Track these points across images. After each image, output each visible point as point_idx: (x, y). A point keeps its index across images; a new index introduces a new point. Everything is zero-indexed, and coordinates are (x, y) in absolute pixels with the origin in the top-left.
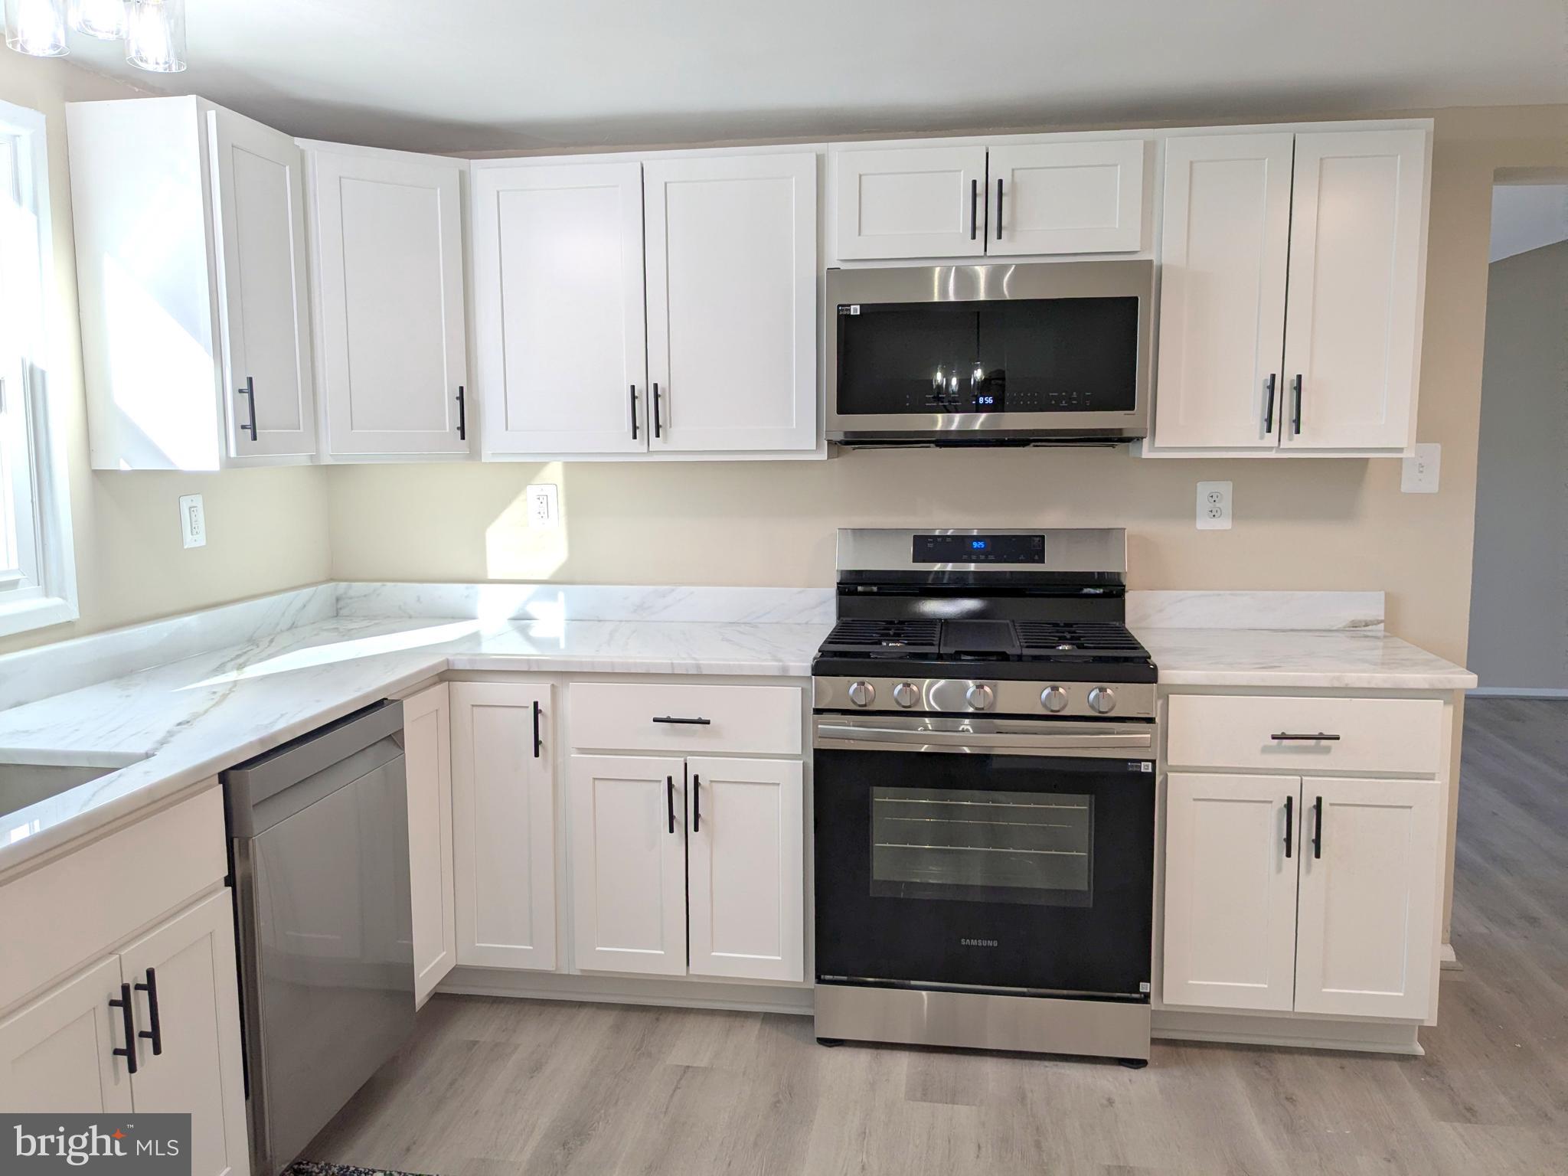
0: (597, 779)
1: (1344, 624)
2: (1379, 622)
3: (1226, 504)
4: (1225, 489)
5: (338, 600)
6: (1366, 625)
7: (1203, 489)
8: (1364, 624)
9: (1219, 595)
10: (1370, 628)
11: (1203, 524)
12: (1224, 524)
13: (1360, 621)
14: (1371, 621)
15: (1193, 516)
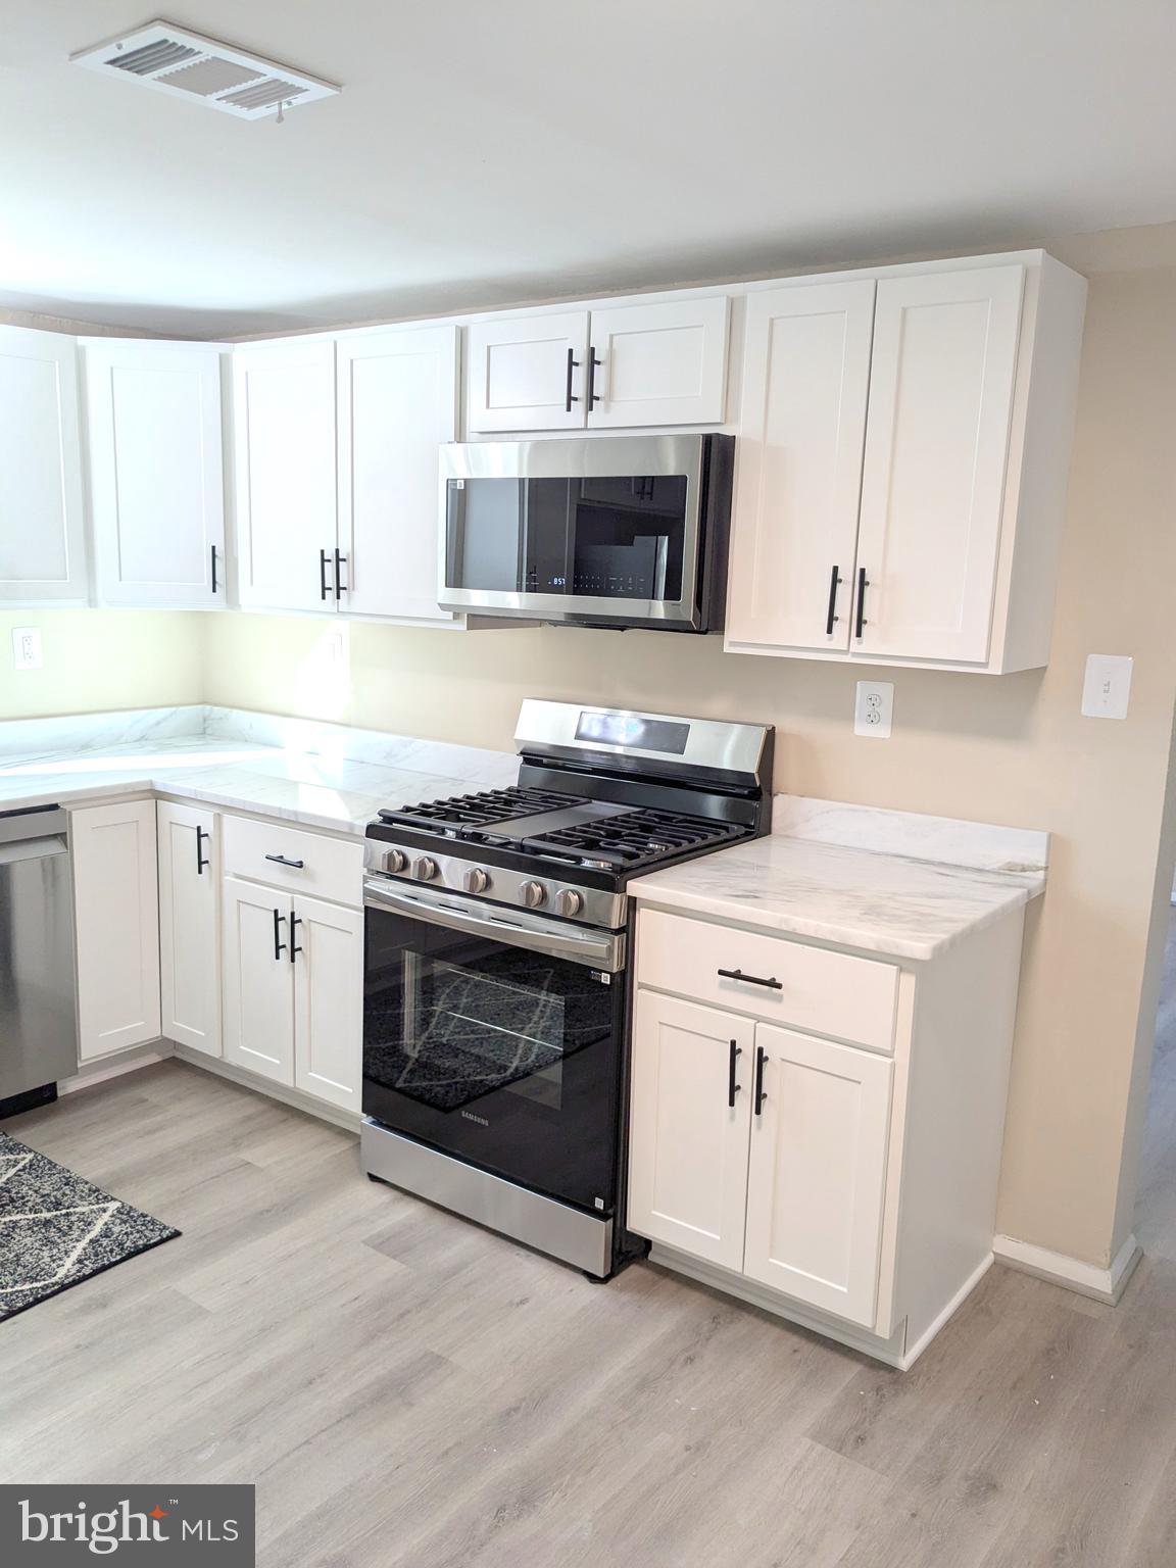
0: (243, 902)
1: (999, 865)
2: (1038, 869)
3: (886, 709)
4: (886, 691)
5: (205, 720)
6: (1023, 870)
7: (862, 689)
8: (1019, 868)
9: (867, 811)
10: (1027, 874)
11: (861, 729)
12: (882, 731)
13: (1017, 865)
14: (1029, 866)
15: (849, 718)
